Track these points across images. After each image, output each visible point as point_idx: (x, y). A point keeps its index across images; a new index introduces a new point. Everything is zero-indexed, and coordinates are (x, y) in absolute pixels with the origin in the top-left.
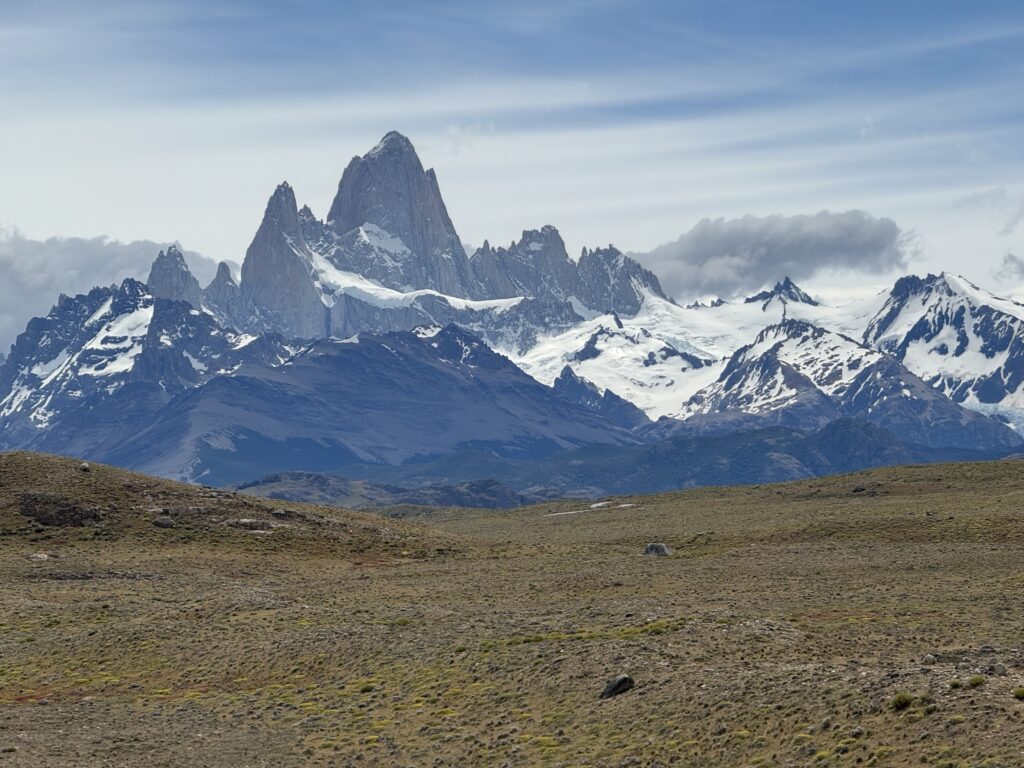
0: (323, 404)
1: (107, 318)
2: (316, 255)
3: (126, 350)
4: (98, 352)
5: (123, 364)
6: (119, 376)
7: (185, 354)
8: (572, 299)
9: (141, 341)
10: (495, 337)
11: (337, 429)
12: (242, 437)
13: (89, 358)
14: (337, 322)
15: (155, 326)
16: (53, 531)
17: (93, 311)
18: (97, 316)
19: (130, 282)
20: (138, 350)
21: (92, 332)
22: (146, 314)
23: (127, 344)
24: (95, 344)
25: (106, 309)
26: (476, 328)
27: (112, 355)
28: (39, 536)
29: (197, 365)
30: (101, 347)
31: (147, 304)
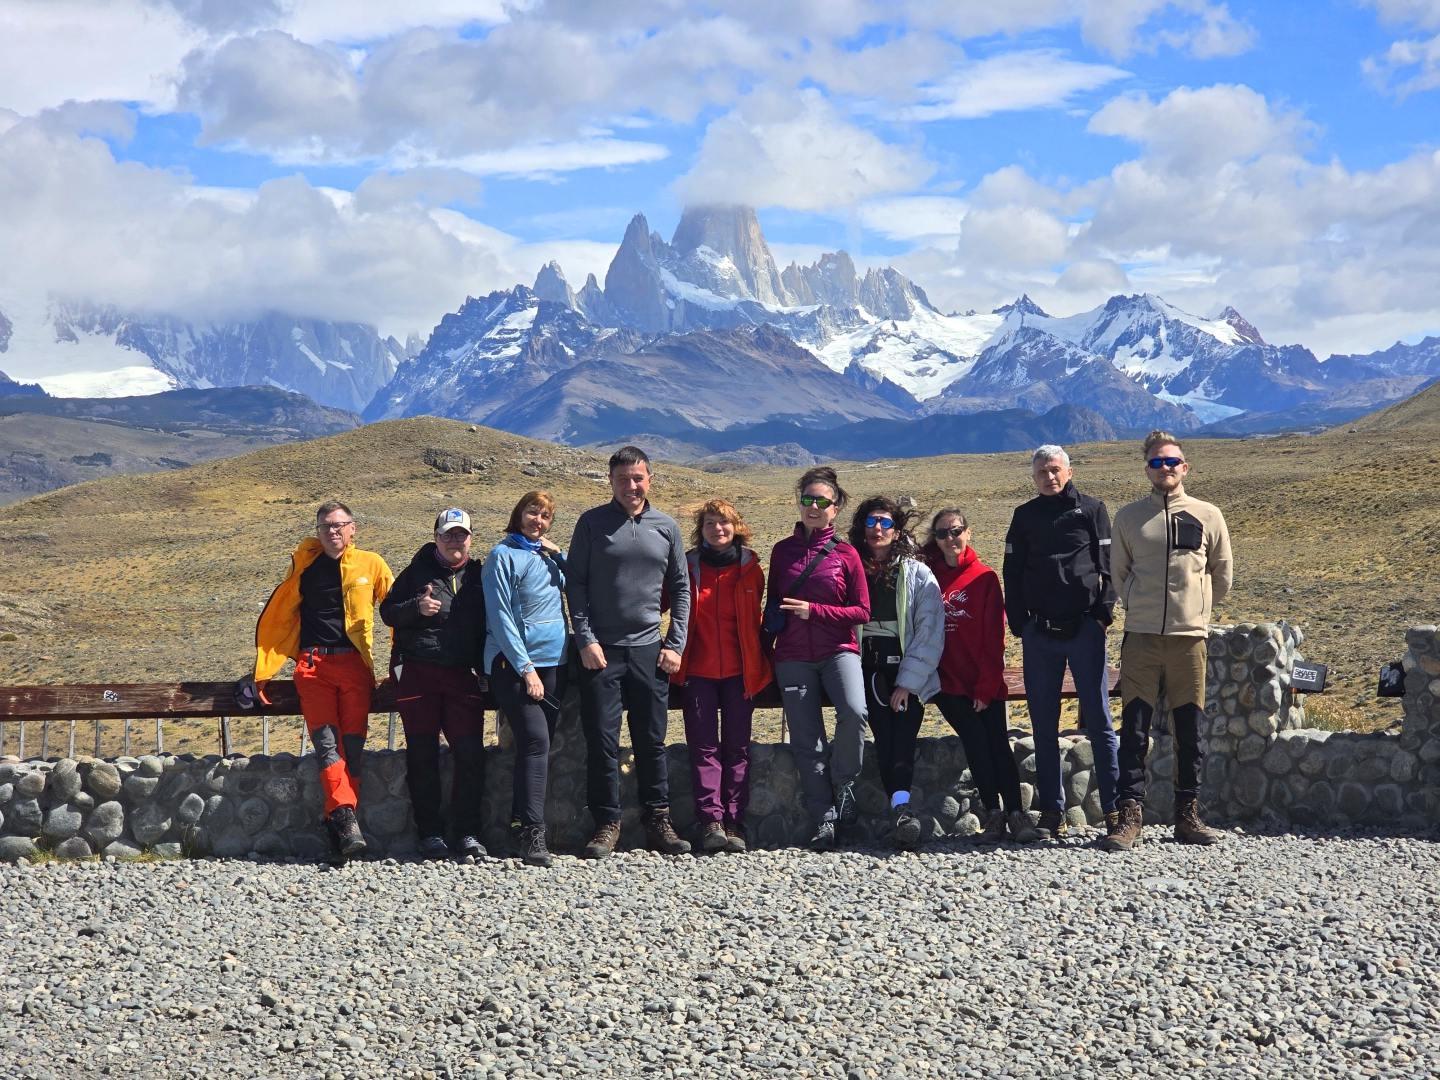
0: (665, 384)
1: (503, 315)
2: (662, 270)
3: (515, 339)
4: (494, 341)
5: (514, 350)
6: (511, 358)
7: (561, 344)
8: (860, 307)
9: (527, 333)
10: (798, 335)
11: (674, 401)
12: (603, 407)
13: (488, 346)
14: (678, 319)
15: (537, 322)
16: (451, 476)
17: (491, 309)
18: (493, 314)
19: (520, 287)
20: (524, 340)
21: (490, 327)
22: (533, 312)
23: (517, 335)
24: (492, 334)
25: (501, 307)
26: (785, 327)
27: (506, 343)
28: (438, 480)
29: (570, 352)
30: (497, 337)
31: (532, 305)
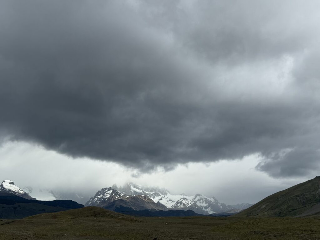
1: (107, 191)
2: (131, 186)
6: (107, 198)
8: (160, 193)
9: (111, 194)
10: (150, 197)
13: (104, 196)
14: (133, 193)
15: (112, 193)
16: (97, 216)
18: (106, 191)
19: (110, 187)
20: (110, 195)
21: (105, 193)
22: (111, 191)
24: (105, 194)
25: (107, 190)
26: (148, 195)
27: (107, 195)
28: (95, 216)
29: (116, 197)
